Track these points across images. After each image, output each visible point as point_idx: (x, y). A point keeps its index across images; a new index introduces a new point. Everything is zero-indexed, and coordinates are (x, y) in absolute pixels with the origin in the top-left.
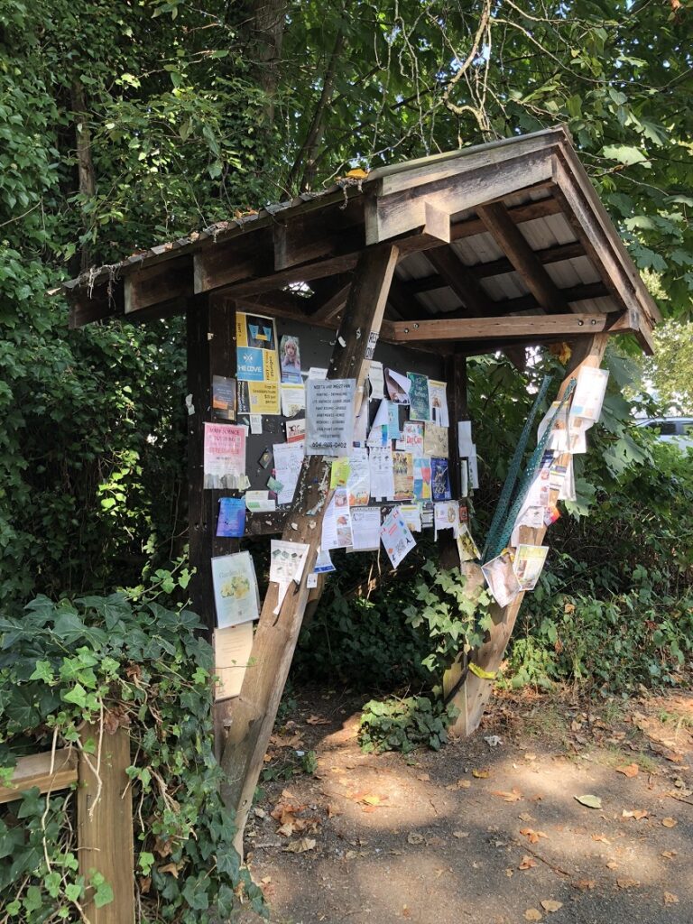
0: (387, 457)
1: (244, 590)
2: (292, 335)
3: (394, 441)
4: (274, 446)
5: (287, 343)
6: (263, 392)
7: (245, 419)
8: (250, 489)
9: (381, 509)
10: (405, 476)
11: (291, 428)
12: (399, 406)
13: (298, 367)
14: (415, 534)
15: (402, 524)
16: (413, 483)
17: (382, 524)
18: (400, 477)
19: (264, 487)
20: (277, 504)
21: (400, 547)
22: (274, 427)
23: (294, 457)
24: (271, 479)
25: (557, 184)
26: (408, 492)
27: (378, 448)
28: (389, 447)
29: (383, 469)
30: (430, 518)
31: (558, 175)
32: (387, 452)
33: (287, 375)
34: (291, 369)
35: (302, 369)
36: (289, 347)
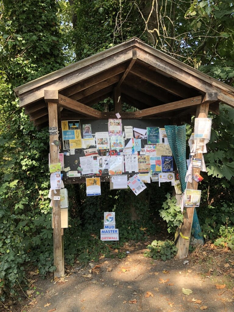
0: (135, 158)
1: (63, 199)
2: (88, 124)
3: (139, 152)
4: (80, 158)
5: (86, 127)
6: (75, 142)
7: (68, 151)
8: (70, 171)
9: (128, 176)
10: (145, 163)
11: (86, 152)
12: (142, 140)
13: (90, 133)
14: (146, 184)
15: (139, 180)
16: (150, 166)
17: (128, 180)
18: (142, 164)
19: (76, 170)
20: (81, 175)
21: (139, 188)
22: (80, 152)
23: (88, 160)
24: (79, 168)
25: (137, 58)
26: (147, 169)
27: (130, 155)
28: (136, 154)
29: (132, 162)
30: (156, 178)
31: (138, 55)
32: (135, 156)
33: (85, 136)
34: (87, 134)
35: (92, 133)
36: (86, 128)
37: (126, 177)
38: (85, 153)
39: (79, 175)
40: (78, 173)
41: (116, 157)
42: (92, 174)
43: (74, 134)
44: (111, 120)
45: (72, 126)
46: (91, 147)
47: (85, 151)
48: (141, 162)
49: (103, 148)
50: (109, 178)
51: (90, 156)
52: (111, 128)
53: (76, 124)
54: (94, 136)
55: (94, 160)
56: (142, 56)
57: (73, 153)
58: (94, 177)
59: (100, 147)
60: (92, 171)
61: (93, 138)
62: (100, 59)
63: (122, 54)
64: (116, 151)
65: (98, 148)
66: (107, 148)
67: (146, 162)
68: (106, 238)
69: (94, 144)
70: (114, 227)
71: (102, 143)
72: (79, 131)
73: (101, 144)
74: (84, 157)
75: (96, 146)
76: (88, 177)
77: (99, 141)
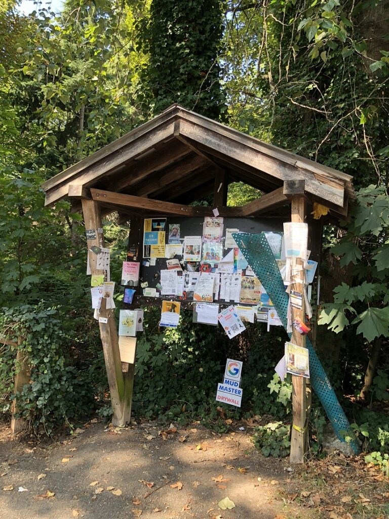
2: (176, 223)
4: (161, 270)
5: (173, 227)
6: (157, 249)
7: (148, 260)
8: (148, 287)
9: (220, 306)
10: (252, 290)
13: (178, 237)
14: (247, 323)
15: (236, 316)
16: (260, 295)
17: (219, 313)
18: (247, 290)
19: (154, 287)
20: (160, 294)
21: (235, 328)
22: (162, 263)
23: (171, 276)
24: (158, 284)
25: (180, 134)
26: (255, 299)
27: (229, 274)
28: (240, 274)
29: (232, 285)
30: (265, 317)
31: (181, 129)
32: (237, 276)
33: (171, 241)
34: (173, 238)
35: (180, 238)
36: (174, 229)
37: (217, 307)
38: (168, 264)
39: (157, 295)
40: (157, 291)
41: (209, 274)
42: (173, 295)
43: (157, 237)
44: (208, 219)
45: (157, 227)
46: (176, 257)
47: (167, 261)
48: (246, 287)
49: (192, 259)
50: (192, 306)
51: (174, 270)
52: (207, 230)
53: (161, 223)
54: (182, 242)
55: (179, 277)
56: (187, 130)
57: (153, 263)
58: (173, 301)
59: (187, 257)
60: (174, 291)
61: (180, 244)
62: (131, 141)
63: (159, 130)
64: (210, 266)
65: (186, 259)
66: (197, 261)
67: (253, 288)
68: (224, 399)
69: (180, 253)
70: (237, 385)
71: (192, 253)
72: (164, 233)
73: (190, 253)
74: (166, 270)
75: (183, 256)
76: (166, 300)
77: (187, 250)
